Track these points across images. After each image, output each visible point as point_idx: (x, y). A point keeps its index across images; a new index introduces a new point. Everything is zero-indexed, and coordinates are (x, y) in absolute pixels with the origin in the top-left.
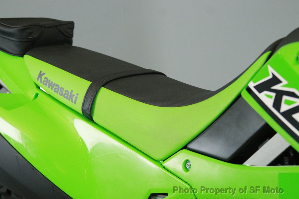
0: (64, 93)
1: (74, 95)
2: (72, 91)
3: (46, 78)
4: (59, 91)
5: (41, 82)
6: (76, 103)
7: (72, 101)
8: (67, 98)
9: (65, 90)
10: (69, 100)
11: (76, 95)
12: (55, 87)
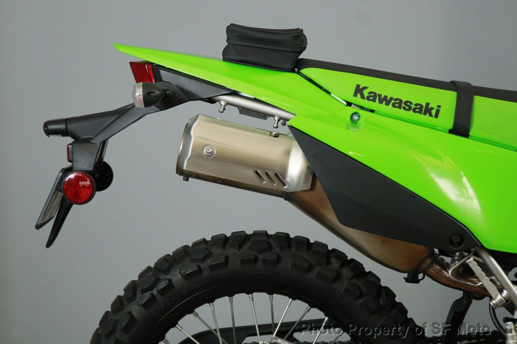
0: (413, 107)
1: (432, 108)
2: (428, 104)
3: (370, 93)
4: (403, 105)
5: (363, 97)
6: (439, 117)
7: (431, 115)
8: (420, 112)
9: (414, 103)
10: (425, 114)
11: (436, 108)
12: (393, 102)
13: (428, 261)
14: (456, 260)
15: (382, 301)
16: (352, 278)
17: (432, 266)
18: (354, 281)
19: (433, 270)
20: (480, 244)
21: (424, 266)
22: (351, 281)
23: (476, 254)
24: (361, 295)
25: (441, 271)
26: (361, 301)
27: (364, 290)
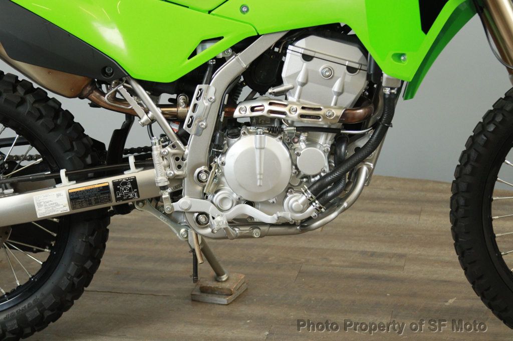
13: (89, 89)
14: (112, 88)
15: (59, 121)
16: (35, 102)
17: (92, 92)
18: (36, 105)
19: (94, 96)
20: (127, 75)
21: (85, 92)
22: (34, 105)
23: (127, 82)
24: (41, 116)
25: (99, 97)
26: (41, 121)
27: (44, 113)
